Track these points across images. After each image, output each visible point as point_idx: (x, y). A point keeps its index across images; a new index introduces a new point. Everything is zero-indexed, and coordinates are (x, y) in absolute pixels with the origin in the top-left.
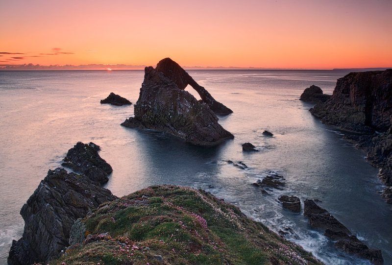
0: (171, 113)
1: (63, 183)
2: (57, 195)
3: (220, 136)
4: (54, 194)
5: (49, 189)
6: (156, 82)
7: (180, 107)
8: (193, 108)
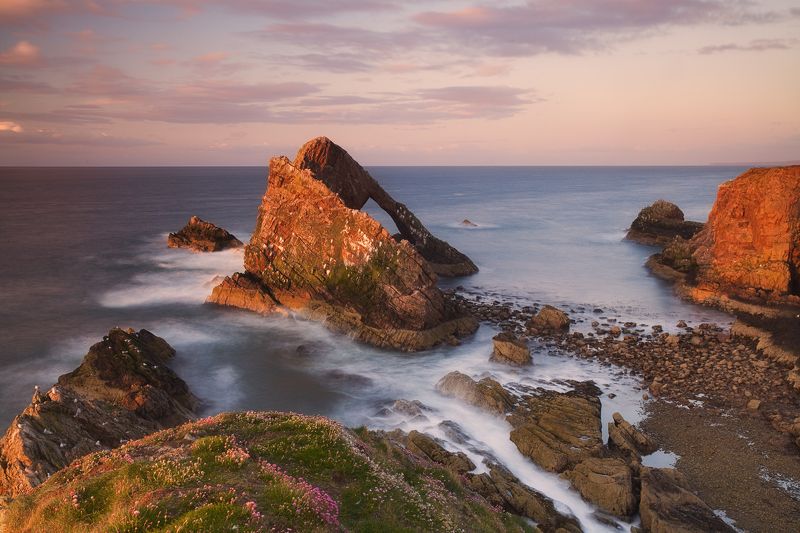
0: (327, 262)
1: (69, 422)
2: (52, 450)
3: (440, 316)
4: (43, 449)
5: (34, 436)
6: (294, 192)
7: (350, 249)
8: (379, 251)
